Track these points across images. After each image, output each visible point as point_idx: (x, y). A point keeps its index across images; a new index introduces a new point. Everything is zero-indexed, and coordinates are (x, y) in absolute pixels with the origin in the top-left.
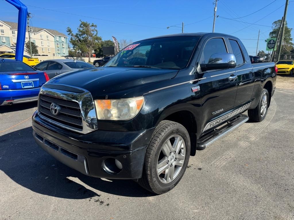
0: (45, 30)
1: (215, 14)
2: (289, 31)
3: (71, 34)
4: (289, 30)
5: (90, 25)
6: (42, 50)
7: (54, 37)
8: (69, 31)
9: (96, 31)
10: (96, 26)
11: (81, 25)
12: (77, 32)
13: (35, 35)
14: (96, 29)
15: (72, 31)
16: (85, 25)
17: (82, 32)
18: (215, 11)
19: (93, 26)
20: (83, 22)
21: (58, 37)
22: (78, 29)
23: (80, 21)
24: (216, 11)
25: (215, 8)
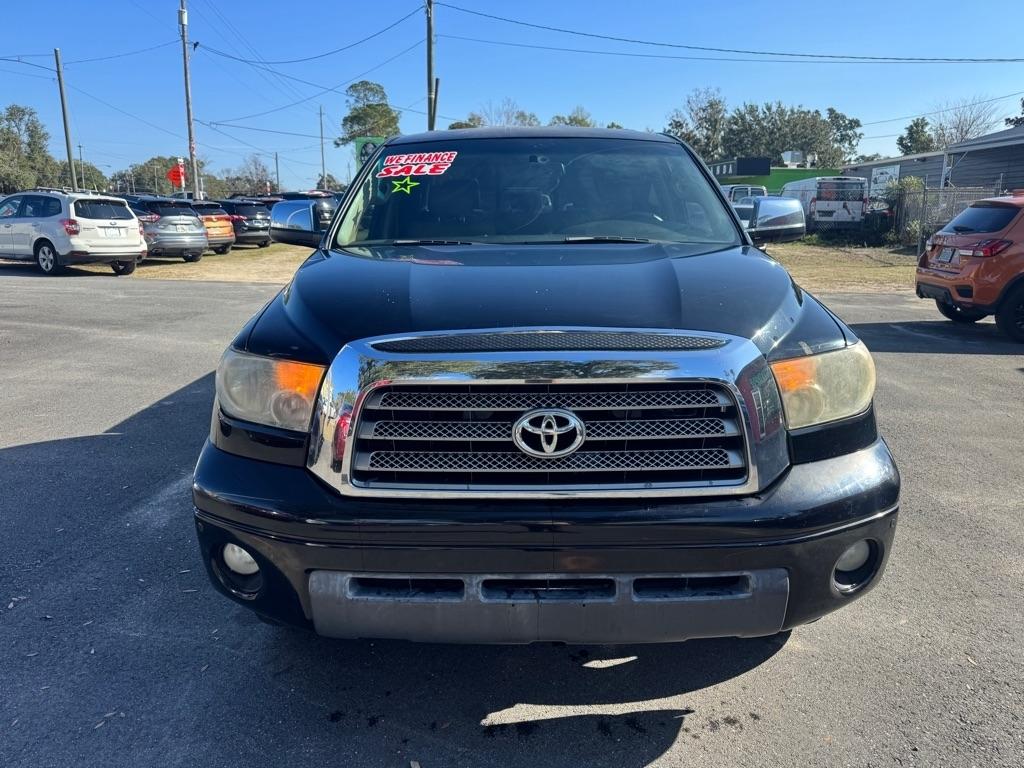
1: (183, 36)
2: (394, 118)
4: (394, 115)
18: (181, 21)
24: (185, 22)
25: (181, 14)
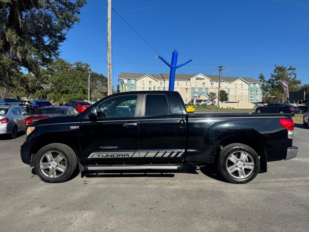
0: (240, 79)
3: (263, 80)
5: (287, 69)
6: (235, 98)
7: (248, 84)
8: (262, 77)
9: (295, 74)
10: (294, 69)
11: (276, 70)
12: (270, 78)
13: (230, 84)
14: (294, 72)
15: (264, 78)
16: (280, 69)
17: (275, 77)
19: (290, 69)
20: (278, 67)
21: (252, 85)
22: (271, 74)
23: (275, 66)
